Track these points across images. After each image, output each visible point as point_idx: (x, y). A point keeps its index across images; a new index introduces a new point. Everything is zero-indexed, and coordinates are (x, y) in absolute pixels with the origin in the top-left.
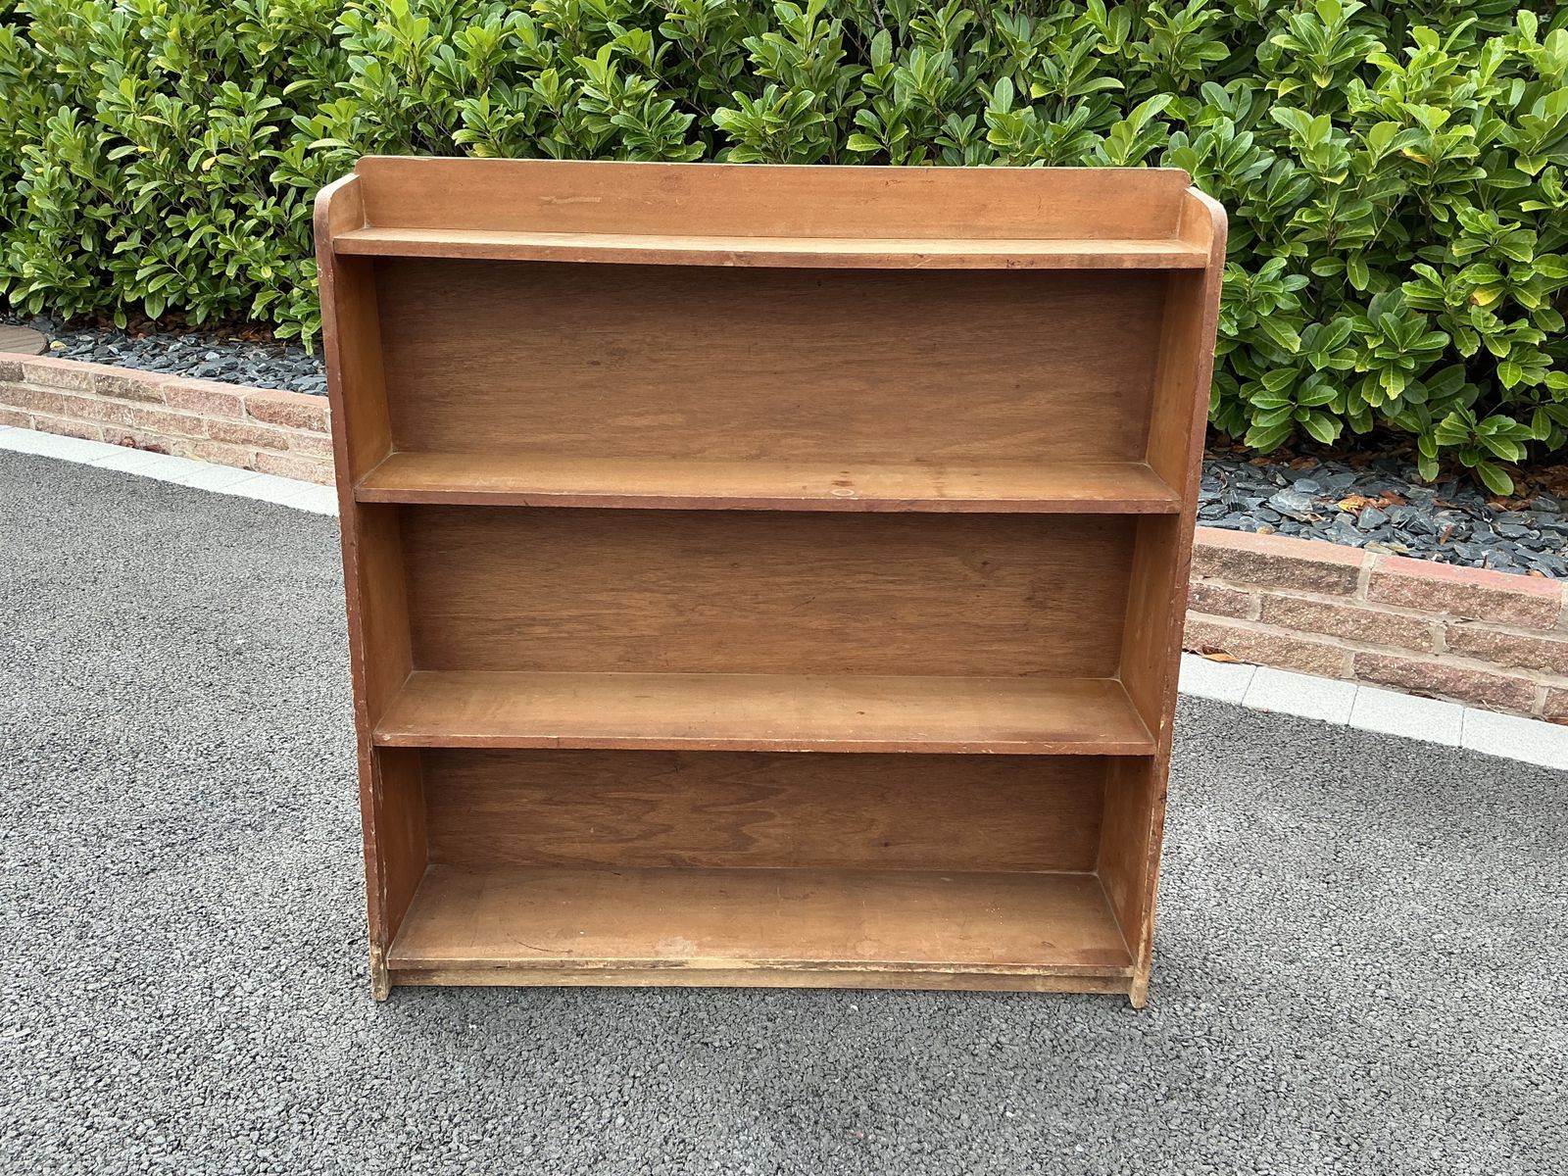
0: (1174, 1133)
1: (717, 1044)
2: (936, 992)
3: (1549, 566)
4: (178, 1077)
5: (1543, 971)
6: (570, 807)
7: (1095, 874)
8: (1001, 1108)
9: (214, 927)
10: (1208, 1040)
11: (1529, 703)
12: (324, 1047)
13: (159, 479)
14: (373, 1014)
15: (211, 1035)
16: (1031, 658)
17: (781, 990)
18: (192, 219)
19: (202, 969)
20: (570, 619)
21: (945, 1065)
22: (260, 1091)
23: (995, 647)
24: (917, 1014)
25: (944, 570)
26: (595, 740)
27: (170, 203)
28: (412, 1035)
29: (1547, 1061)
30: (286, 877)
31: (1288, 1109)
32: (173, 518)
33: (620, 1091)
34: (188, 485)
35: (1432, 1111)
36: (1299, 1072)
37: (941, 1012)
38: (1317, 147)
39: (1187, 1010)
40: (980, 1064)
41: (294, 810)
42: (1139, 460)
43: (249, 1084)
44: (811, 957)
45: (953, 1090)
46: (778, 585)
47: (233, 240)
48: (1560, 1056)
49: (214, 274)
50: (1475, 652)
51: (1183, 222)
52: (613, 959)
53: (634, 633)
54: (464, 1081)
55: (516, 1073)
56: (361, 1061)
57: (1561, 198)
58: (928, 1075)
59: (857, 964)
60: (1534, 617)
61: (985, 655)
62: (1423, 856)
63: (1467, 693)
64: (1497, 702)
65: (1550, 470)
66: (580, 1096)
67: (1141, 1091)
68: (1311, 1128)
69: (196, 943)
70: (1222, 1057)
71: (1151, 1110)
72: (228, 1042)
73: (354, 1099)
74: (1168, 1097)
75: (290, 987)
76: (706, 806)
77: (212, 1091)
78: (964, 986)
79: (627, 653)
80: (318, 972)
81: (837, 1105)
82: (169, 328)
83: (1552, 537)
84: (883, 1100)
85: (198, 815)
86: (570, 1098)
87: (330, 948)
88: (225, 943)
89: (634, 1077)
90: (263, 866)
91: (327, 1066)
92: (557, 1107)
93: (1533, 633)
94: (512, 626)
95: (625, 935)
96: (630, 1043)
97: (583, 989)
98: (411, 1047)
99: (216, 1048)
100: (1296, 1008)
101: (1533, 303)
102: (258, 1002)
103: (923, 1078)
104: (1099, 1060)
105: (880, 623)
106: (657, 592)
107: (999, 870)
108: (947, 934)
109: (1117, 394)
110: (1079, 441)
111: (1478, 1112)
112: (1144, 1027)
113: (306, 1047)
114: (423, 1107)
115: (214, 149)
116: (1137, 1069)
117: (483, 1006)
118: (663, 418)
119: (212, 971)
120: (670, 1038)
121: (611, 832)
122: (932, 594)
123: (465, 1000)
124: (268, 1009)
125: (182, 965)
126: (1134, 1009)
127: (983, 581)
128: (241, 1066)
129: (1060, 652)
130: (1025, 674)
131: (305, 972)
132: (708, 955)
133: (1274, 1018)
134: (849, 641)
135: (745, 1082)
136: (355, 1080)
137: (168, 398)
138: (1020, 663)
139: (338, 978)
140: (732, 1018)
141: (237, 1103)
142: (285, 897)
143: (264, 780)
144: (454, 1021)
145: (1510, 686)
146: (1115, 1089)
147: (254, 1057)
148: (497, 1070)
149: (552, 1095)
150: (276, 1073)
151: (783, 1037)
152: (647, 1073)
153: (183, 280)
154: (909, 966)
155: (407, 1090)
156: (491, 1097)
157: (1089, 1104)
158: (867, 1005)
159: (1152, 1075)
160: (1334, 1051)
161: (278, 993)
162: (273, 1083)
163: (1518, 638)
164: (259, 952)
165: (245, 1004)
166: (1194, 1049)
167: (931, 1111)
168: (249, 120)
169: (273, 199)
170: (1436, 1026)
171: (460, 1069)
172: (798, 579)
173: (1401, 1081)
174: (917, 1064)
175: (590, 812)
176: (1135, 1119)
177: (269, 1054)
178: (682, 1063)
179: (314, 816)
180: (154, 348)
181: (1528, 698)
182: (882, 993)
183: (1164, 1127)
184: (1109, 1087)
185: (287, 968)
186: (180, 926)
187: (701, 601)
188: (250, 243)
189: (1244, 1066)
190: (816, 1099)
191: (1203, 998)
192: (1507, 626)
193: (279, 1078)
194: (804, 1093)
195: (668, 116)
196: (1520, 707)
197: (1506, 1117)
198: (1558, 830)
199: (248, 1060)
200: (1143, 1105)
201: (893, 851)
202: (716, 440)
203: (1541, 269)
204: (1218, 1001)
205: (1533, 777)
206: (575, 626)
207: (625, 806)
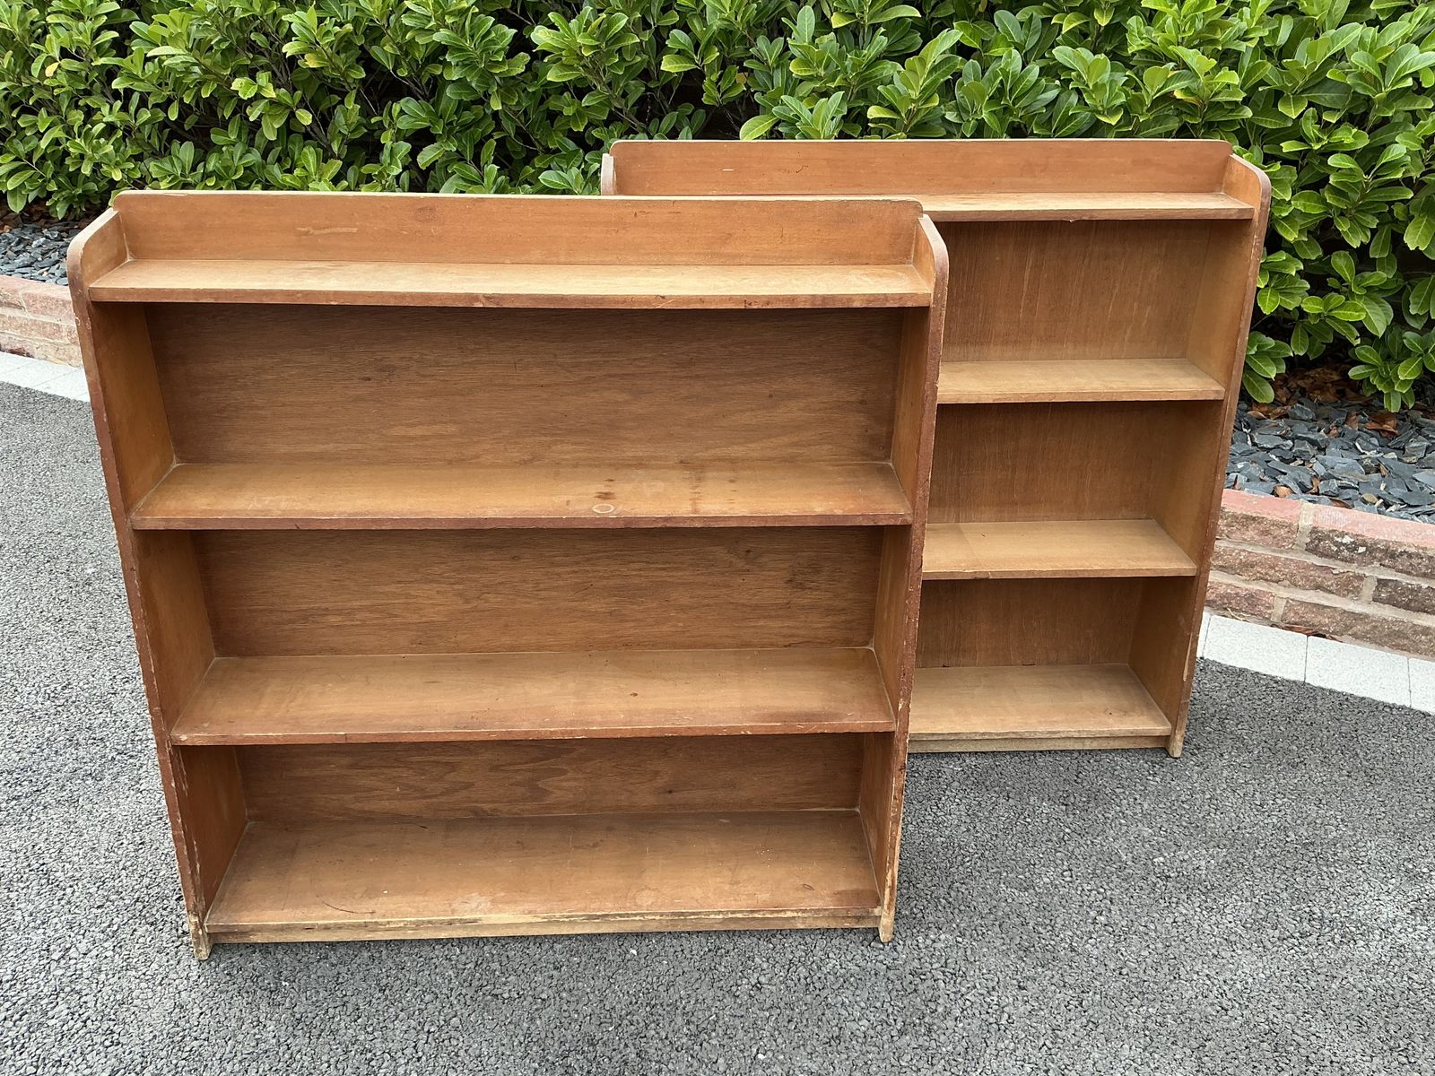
0: (904, 1070)
1: (506, 995)
2: (708, 933)
3: (1295, 480)
4: (13, 1046)
5: (1247, 893)
6: (375, 770)
7: (858, 810)
8: (754, 1050)
9: (54, 884)
10: (943, 972)
11: (1269, 611)
12: (149, 1008)
13: (23, 386)
14: (195, 973)
15: (46, 1001)
16: (794, 631)
17: (569, 937)
18: (43, 120)
19: (41, 931)
20: (361, 609)
21: (709, 1008)
22: (88, 1057)
23: (761, 623)
24: (689, 956)
25: (711, 557)
26: (381, 735)
27: (22, 103)
28: (230, 994)
29: (1239, 986)
30: (122, 830)
31: (1007, 1042)
32: (33, 431)
33: (414, 1047)
34: (50, 392)
35: (1132, 1040)
36: (1020, 1003)
37: (711, 954)
38: (1095, 85)
39: (929, 942)
40: (740, 1005)
41: (131, 757)
42: (884, 459)
43: (79, 1051)
44: (594, 910)
45: (714, 1034)
46: (558, 574)
47: (83, 144)
48: (1250, 980)
49: (71, 170)
50: (1221, 566)
51: (916, 251)
52: (413, 919)
53: (424, 619)
54: (274, 1041)
55: (322, 1030)
56: (182, 1023)
57: (1319, 140)
58: (694, 1019)
59: (635, 915)
60: (1275, 538)
61: (753, 630)
62: (1155, 775)
63: (1214, 602)
64: (1241, 610)
65: (1312, 373)
66: (379, 1053)
67: (879, 1028)
68: (1024, 1061)
69: (37, 903)
70: (954, 990)
71: (886, 1046)
72: (62, 1007)
73: (174, 1062)
74: (902, 1033)
75: (121, 947)
76: (503, 766)
77: (44, 1058)
78: (732, 927)
79: (420, 637)
80: (147, 930)
81: (608, 1054)
82: (35, 218)
83: (1303, 449)
84: (650, 1047)
85: (43, 765)
86: (369, 1055)
87: (158, 905)
88: (63, 902)
89: (429, 1032)
90: (101, 819)
91: (151, 1029)
92: (357, 1064)
93: (1274, 551)
94: (305, 616)
95: (425, 894)
96: (427, 997)
97: (387, 942)
98: (228, 1007)
99: (50, 1014)
100: (1025, 937)
101: (1291, 236)
102: (91, 963)
103: (688, 1022)
104: (847, 996)
105: (654, 605)
106: (444, 583)
107: (772, 809)
108: (718, 880)
109: (862, 402)
110: (830, 444)
111: (1172, 1039)
112: (889, 961)
113: (133, 1009)
114: (237, 1068)
115: (56, 54)
116: (878, 1004)
117: (296, 963)
118: (437, 428)
119: (50, 932)
120: (464, 991)
121: (416, 790)
122: (701, 579)
123: (280, 957)
124: (100, 971)
125: (22, 927)
126: (882, 943)
127: (747, 567)
128: (72, 1032)
129: (820, 626)
130: (789, 646)
131: (135, 930)
132: (500, 911)
133: (1004, 947)
134: (627, 621)
135: (528, 1035)
136: (176, 1042)
137: (28, 305)
138: (784, 636)
139: (165, 936)
140: (523, 967)
141: (67, 1071)
142: (120, 852)
143: (104, 725)
144: (269, 980)
145: (1253, 596)
146: (858, 1027)
147: (85, 1022)
148: (305, 1028)
149: (353, 1052)
150: (104, 1037)
151: (566, 986)
152: (440, 1027)
153: (41, 177)
154: (682, 914)
155: (222, 1050)
156: (298, 1057)
157: (832, 1042)
158: (645, 949)
159: (890, 1010)
160: (1054, 981)
161: (110, 953)
162: (101, 1048)
163: (1260, 555)
164: (94, 910)
165: (79, 966)
166: (930, 983)
167: (692, 1056)
168: (88, 26)
169: (119, 104)
170: (1146, 953)
171: (272, 1027)
172: (576, 569)
173: (1108, 1011)
174: (684, 1008)
175: (395, 774)
176: (870, 1056)
177: (99, 1018)
178: (472, 1018)
179: (150, 764)
180: (18, 244)
181: (1269, 608)
182: (659, 937)
183: (896, 1063)
184: (852, 1024)
185: (119, 927)
186: (22, 885)
187: (485, 590)
188: (99, 146)
189: (972, 999)
190: (591, 1048)
191: (944, 929)
192: (1251, 544)
193: (107, 1043)
194: (580, 1043)
195: (489, 33)
196: (1260, 615)
197: (1195, 1045)
198: (1280, 745)
199: (80, 1024)
200: (879, 1042)
201: (677, 797)
202: (488, 446)
203: (1299, 205)
204: (957, 931)
205: (1264, 688)
206: (368, 614)
207: (427, 768)
